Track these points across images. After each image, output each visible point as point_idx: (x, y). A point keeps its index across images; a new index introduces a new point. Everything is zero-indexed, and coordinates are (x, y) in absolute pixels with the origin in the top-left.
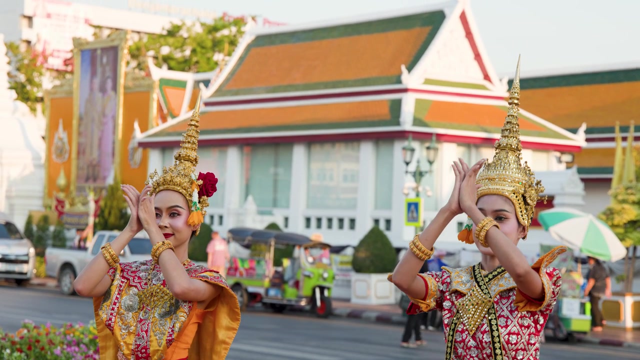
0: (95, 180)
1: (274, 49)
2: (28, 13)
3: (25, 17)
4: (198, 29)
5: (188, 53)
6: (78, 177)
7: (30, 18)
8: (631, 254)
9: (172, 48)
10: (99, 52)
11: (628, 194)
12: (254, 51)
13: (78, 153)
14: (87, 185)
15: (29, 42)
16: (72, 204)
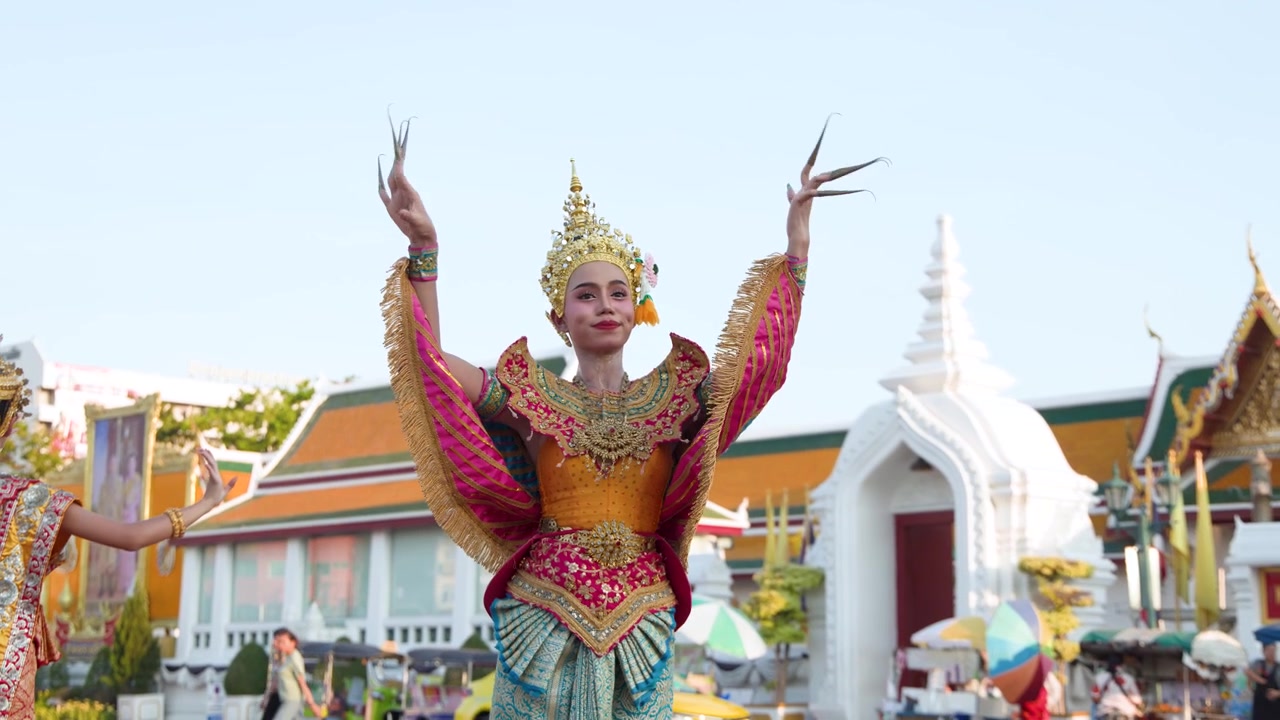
0: (111, 593)
1: (351, 411)
2: (48, 384)
3: (44, 390)
4: (278, 398)
5: (264, 430)
6: (89, 591)
7: (51, 392)
8: (782, 655)
9: (243, 424)
10: (120, 422)
11: (775, 578)
12: (325, 415)
13: (90, 558)
14: (100, 602)
15: (48, 424)
16: (80, 628)
